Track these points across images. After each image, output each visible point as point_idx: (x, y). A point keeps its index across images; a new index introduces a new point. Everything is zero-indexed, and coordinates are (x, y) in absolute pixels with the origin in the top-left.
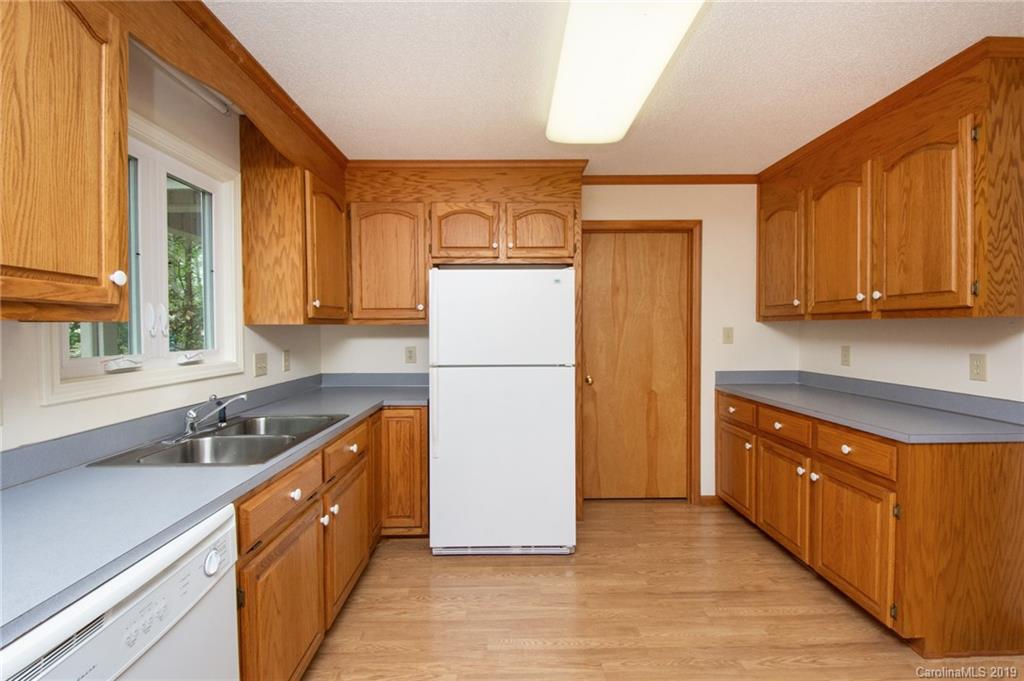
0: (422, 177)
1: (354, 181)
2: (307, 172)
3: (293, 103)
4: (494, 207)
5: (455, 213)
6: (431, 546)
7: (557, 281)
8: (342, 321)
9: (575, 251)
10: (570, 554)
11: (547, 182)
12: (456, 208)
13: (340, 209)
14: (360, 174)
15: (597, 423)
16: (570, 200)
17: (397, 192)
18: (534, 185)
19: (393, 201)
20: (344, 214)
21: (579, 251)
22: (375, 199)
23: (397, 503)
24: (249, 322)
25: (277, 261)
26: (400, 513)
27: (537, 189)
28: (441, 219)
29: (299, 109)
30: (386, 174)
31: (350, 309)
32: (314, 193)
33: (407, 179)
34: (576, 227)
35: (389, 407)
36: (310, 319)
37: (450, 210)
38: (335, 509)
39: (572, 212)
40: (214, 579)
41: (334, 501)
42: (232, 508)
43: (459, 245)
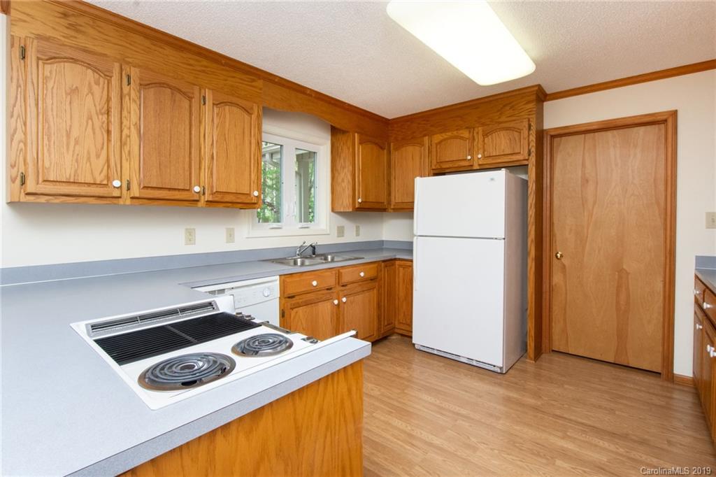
0: (428, 121)
1: (393, 130)
2: (356, 134)
3: (345, 103)
4: (470, 132)
5: (445, 140)
6: (413, 342)
7: (492, 179)
8: (384, 210)
9: (529, 155)
10: (501, 373)
11: (508, 108)
12: (446, 137)
13: (381, 148)
14: (395, 126)
15: (566, 290)
16: (526, 116)
17: (414, 133)
18: (498, 111)
19: (412, 138)
20: (385, 151)
21: (533, 154)
22: (403, 139)
23: (402, 315)
24: (333, 210)
25: (343, 181)
26: (404, 322)
27: (500, 114)
28: (437, 144)
29: (349, 105)
30: (409, 123)
31: (389, 203)
32: (361, 143)
33: (419, 124)
34: (531, 137)
35: (399, 259)
36: (358, 208)
37: (442, 138)
38: (344, 300)
39: (527, 126)
40: (267, 299)
41: (345, 296)
42: (278, 277)
43: (447, 160)
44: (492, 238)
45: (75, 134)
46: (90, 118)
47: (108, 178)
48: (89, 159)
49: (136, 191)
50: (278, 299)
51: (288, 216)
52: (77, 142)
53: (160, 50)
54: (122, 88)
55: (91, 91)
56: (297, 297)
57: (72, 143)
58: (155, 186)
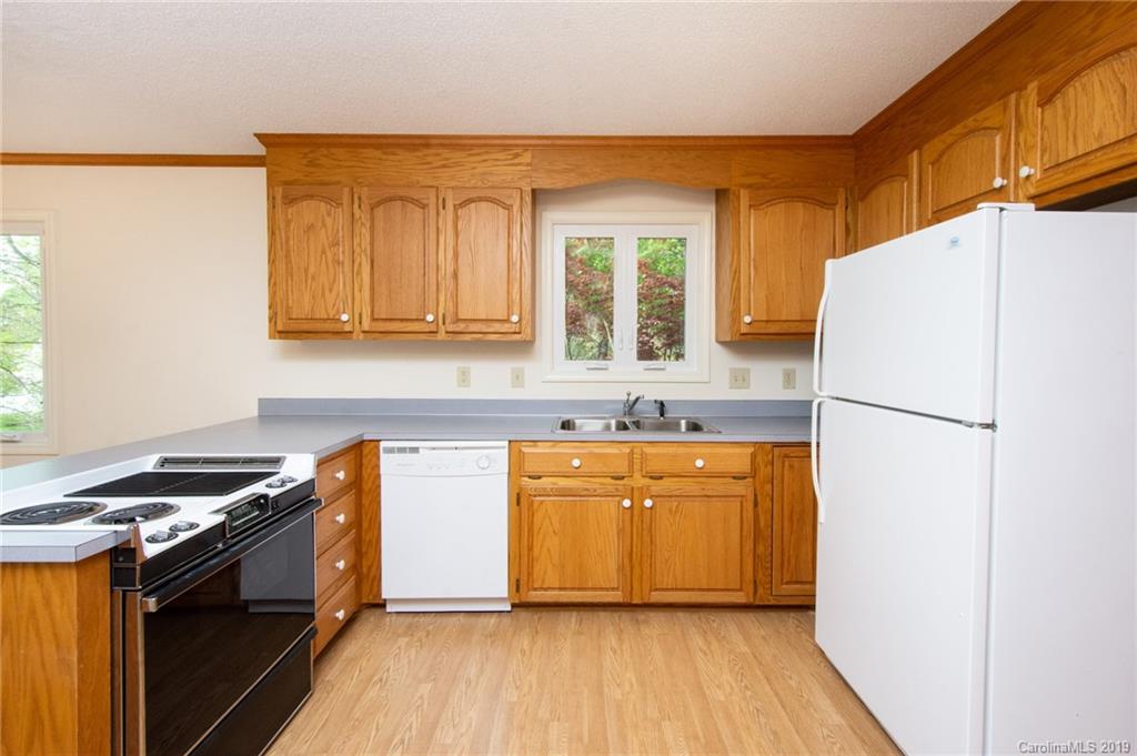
2: (741, 191)
14: (865, 146)
19: (891, 163)
20: (837, 208)
22: (875, 172)
24: (717, 338)
25: (723, 283)
32: (754, 205)
38: (647, 502)
40: (484, 472)
41: (651, 497)
42: (506, 443)
43: (953, 202)
44: (960, 422)
45: (312, 270)
46: (324, 252)
47: (338, 312)
48: (323, 294)
49: (366, 325)
50: (506, 476)
51: (621, 349)
52: (313, 279)
53: (392, 157)
54: (353, 214)
55: (324, 225)
56: (544, 479)
57: (309, 281)
58: (384, 317)
